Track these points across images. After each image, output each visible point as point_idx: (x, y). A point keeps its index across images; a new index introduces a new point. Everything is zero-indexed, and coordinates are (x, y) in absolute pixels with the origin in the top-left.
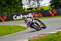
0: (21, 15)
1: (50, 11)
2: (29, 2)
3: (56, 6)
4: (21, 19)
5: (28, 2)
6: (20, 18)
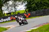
0: (2, 19)
1: (25, 14)
4: (2, 22)
5: (7, 8)
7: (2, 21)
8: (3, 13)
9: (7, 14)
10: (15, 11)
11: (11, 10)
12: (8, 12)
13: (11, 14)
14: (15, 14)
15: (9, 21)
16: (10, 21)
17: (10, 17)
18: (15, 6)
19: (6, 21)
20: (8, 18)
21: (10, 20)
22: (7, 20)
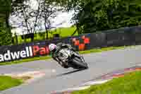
0: (8, 51)
3: (88, 26)
5: (24, 20)
7: (9, 58)
10: (46, 28)
12: (26, 33)
14: (47, 38)
15: (27, 58)
20: (25, 50)
21: (31, 55)
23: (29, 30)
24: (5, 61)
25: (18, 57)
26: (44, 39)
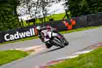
0: (17, 32)
2: (29, 10)
5: (27, 9)
6: (16, 38)
7: (18, 37)
8: (20, 21)
9: (27, 21)
10: (44, 15)
11: (36, 13)
13: (36, 22)
14: (45, 22)
16: (33, 36)
17: (33, 29)
18: (44, 4)
19: (26, 37)
21: (34, 34)
22: (27, 34)
23: (31, 17)
24: (15, 39)
25: (24, 36)
26: (43, 22)
